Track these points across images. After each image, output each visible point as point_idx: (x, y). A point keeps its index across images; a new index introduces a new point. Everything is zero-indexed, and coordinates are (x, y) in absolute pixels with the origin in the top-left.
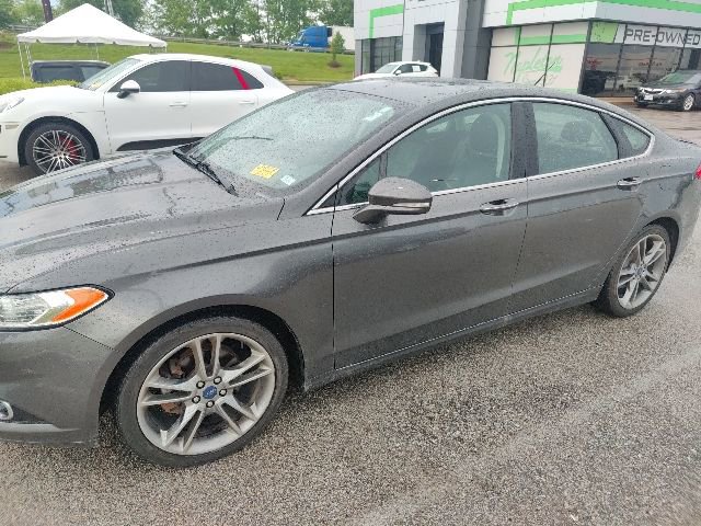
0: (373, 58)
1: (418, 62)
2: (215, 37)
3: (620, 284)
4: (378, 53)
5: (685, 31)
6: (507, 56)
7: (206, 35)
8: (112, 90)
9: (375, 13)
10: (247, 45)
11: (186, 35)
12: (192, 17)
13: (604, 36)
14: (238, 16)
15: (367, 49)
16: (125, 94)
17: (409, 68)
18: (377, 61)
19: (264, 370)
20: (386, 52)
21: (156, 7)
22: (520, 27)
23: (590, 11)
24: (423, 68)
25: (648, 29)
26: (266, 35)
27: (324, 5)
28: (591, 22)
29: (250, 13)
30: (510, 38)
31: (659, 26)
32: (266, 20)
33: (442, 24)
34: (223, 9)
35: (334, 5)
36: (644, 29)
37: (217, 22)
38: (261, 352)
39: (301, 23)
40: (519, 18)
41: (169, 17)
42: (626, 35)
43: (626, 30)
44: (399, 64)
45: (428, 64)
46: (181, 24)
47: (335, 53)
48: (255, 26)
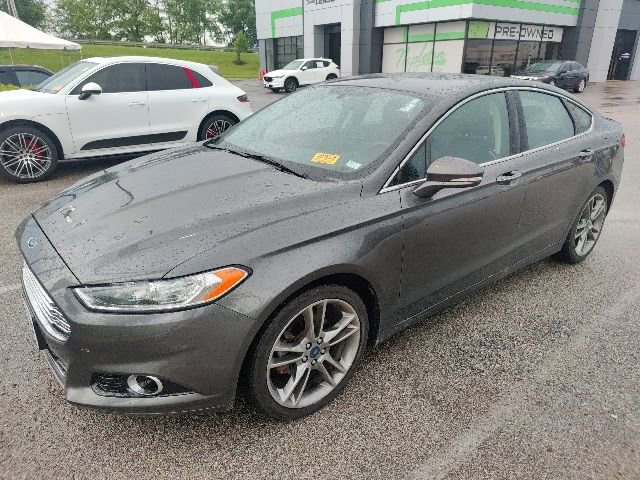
0: (276, 54)
1: (321, 59)
2: (117, 38)
3: (576, 237)
4: (281, 51)
5: (541, 28)
6: (397, 52)
7: (109, 37)
8: (73, 93)
9: (275, 15)
10: (151, 46)
11: (89, 37)
12: (95, 20)
13: (478, 32)
14: (140, 18)
15: (271, 48)
16: (86, 96)
17: (313, 65)
18: (281, 58)
19: (352, 329)
20: (288, 51)
21: (57, 11)
22: (407, 26)
23: (467, 11)
24: (326, 64)
25: (513, 26)
26: (169, 35)
27: (221, 7)
28: (468, 21)
29: (152, 15)
30: (399, 37)
31: (521, 24)
32: (167, 22)
33: (339, 24)
34: (125, 11)
35: (231, 7)
36: (510, 26)
37: (121, 25)
38: (352, 313)
39: (202, 24)
40: (406, 18)
41: (71, 21)
42: (496, 32)
43: (496, 27)
44: (305, 60)
45: (330, 60)
46: (85, 27)
47: (239, 52)
48: (157, 28)
